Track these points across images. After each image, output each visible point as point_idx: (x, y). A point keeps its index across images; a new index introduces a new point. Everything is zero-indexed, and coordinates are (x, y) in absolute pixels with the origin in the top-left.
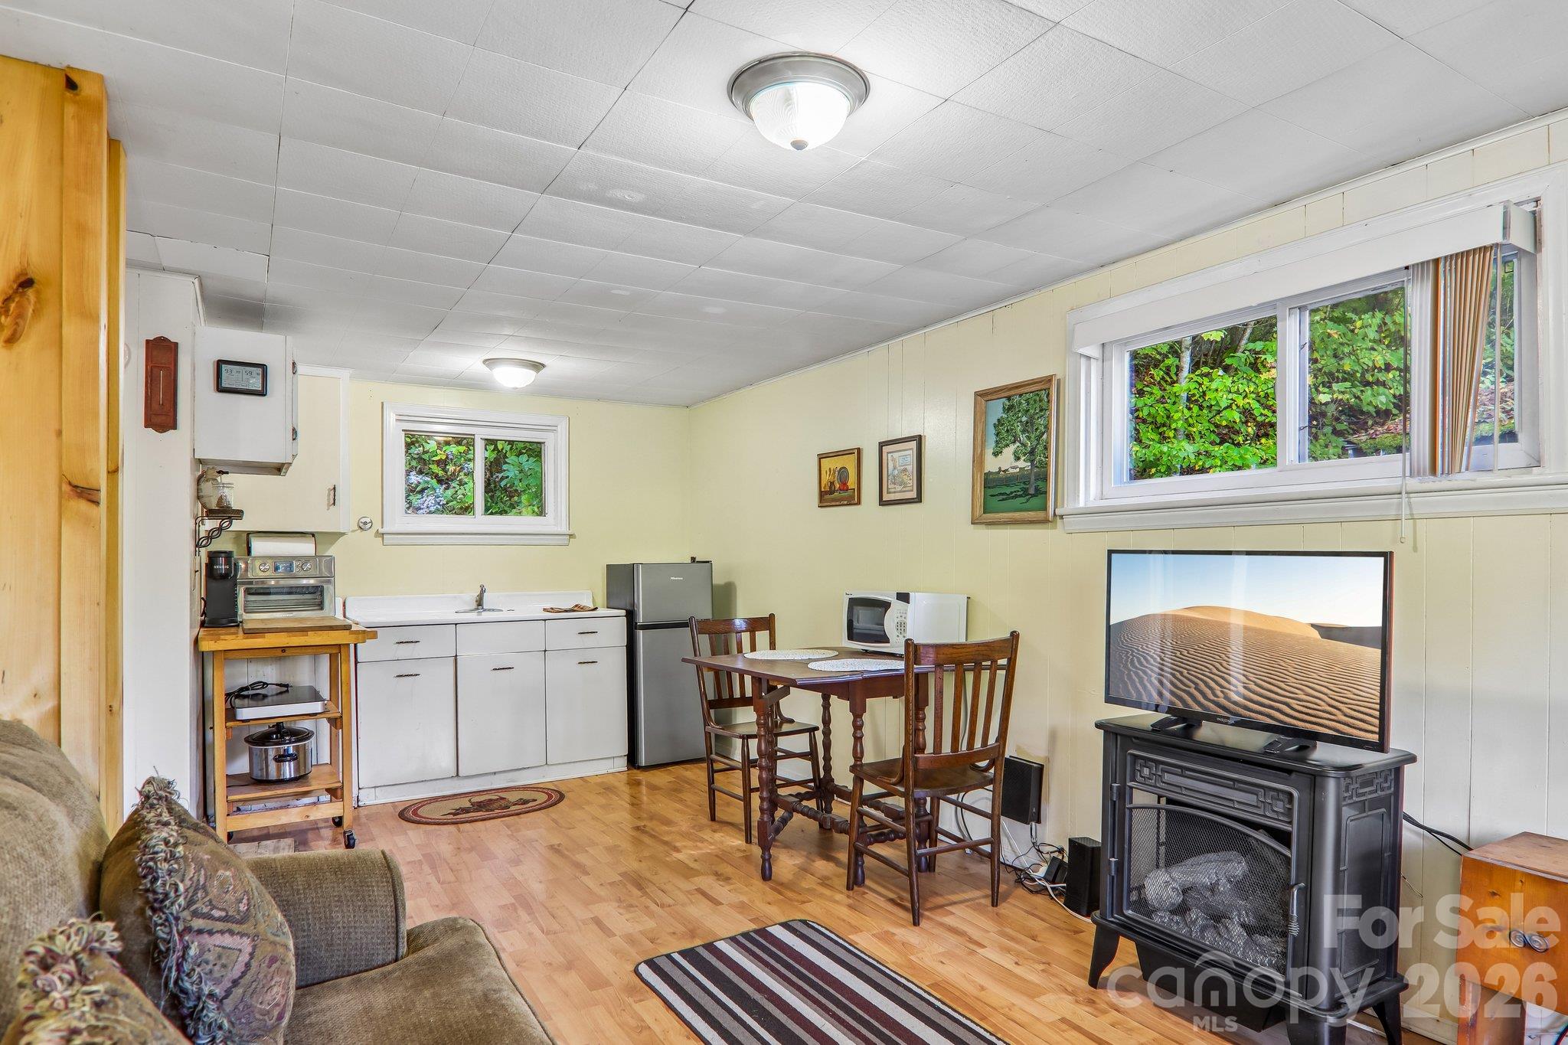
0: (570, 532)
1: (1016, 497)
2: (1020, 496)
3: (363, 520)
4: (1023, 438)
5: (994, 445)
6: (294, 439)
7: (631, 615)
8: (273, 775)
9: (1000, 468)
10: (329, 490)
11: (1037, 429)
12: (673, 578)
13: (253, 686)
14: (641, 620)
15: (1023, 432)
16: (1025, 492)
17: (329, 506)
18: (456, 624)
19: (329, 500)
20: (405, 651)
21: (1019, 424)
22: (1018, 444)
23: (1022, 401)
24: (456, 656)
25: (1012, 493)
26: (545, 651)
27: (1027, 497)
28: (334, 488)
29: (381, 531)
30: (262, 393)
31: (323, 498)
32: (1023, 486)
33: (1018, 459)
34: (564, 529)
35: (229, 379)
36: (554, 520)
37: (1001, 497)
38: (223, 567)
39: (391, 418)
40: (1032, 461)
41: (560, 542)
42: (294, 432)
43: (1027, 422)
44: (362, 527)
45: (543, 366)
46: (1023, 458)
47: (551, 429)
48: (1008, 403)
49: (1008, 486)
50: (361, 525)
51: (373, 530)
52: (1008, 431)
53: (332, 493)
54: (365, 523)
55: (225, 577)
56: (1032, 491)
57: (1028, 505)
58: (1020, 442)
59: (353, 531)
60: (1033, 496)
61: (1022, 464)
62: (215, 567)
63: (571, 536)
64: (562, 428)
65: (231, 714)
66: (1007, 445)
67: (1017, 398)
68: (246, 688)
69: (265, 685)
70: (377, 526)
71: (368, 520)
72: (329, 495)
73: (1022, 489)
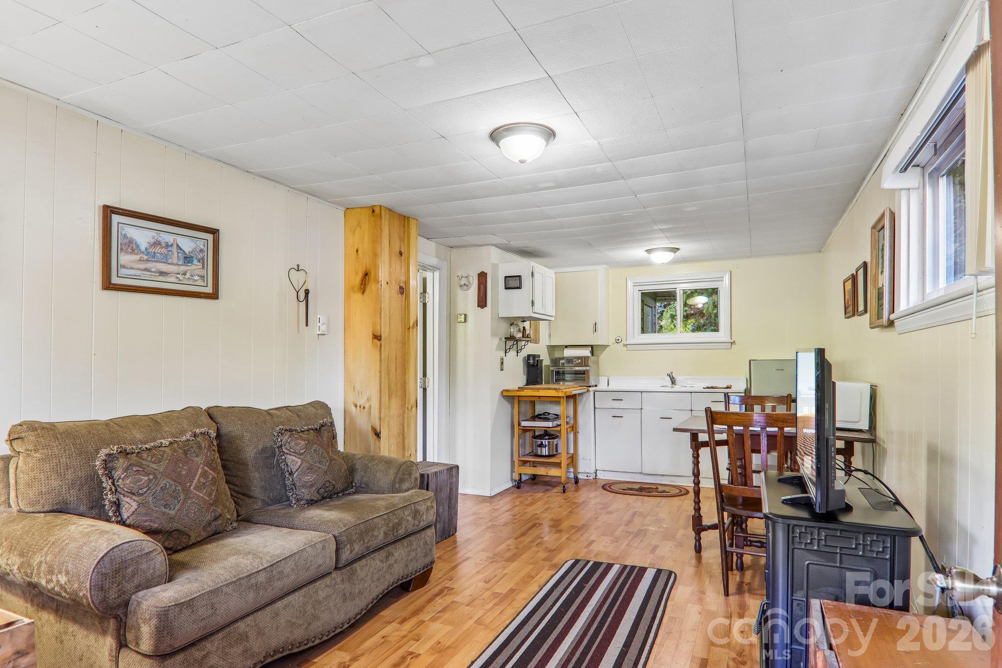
0: (732, 341)
3: (617, 338)
6: (533, 306)
8: (539, 453)
13: (544, 414)
17: (594, 332)
18: (641, 392)
19: (594, 329)
20: (617, 404)
24: (642, 408)
26: (692, 410)
28: (596, 323)
29: (625, 343)
30: (520, 288)
31: (592, 327)
34: (728, 339)
35: (512, 283)
36: (722, 335)
38: (532, 361)
39: (630, 284)
41: (726, 347)
42: (533, 302)
44: (617, 341)
45: (678, 249)
47: (719, 279)
51: (622, 344)
53: (595, 326)
55: (533, 365)
59: (613, 344)
62: (529, 361)
63: (731, 343)
64: (727, 279)
65: (519, 424)
68: (541, 415)
69: (549, 414)
70: (624, 341)
71: (619, 338)
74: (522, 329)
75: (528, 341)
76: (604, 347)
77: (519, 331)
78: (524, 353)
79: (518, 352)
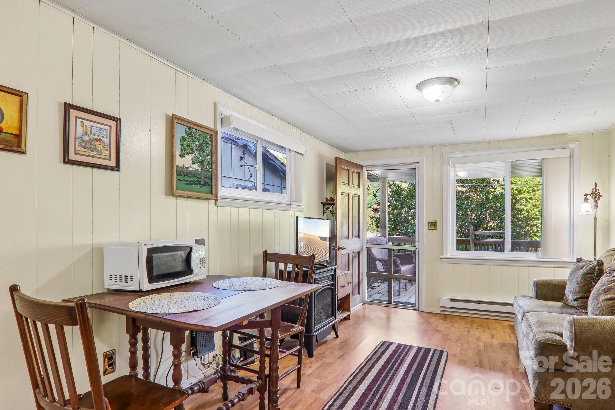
1: (194, 184)
2: (197, 184)
4: (197, 153)
5: (180, 150)
9: (184, 165)
11: (204, 152)
15: (197, 150)
16: (199, 183)
21: (194, 145)
22: (194, 155)
23: (197, 133)
25: (191, 181)
27: (201, 185)
32: (197, 179)
33: (194, 164)
37: (185, 182)
40: (202, 167)
43: (199, 146)
46: (197, 164)
48: (188, 130)
49: (189, 177)
52: (188, 146)
56: (203, 183)
57: (201, 190)
58: (195, 154)
60: (203, 185)
61: (196, 167)
66: (188, 154)
67: (194, 131)
73: (197, 181)
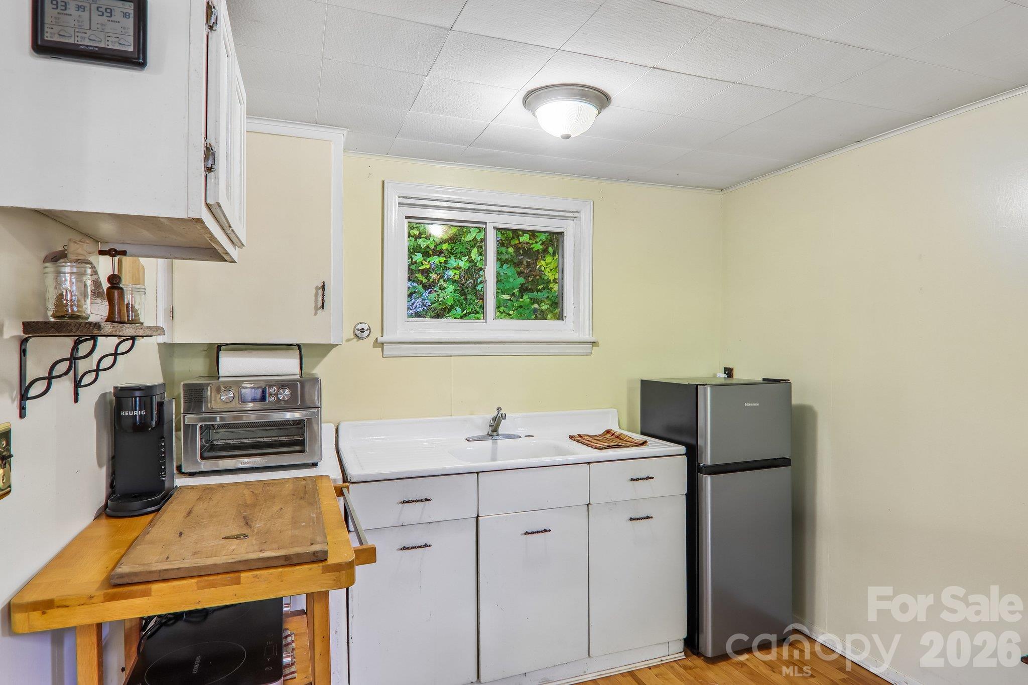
0: (594, 340)
3: (360, 327)
6: (209, 169)
7: (692, 453)
10: (317, 288)
12: (747, 404)
14: (707, 459)
17: (316, 309)
18: (478, 473)
19: (316, 301)
20: (413, 513)
24: (478, 516)
26: (590, 504)
28: (323, 286)
29: (381, 339)
31: (309, 298)
34: (586, 336)
35: (62, 23)
36: (574, 325)
38: (136, 413)
39: (393, 201)
41: (581, 352)
42: (209, 153)
44: (359, 334)
45: (609, 98)
47: (571, 215)
50: (357, 332)
51: (371, 339)
53: (320, 292)
54: (362, 331)
55: (140, 427)
59: (348, 340)
62: (123, 413)
63: (594, 344)
64: (586, 216)
70: (376, 334)
71: (365, 327)
72: (316, 295)
74: (105, 285)
75: (133, 338)
76: (327, 348)
77: (97, 293)
78: (108, 382)
79: (78, 385)
